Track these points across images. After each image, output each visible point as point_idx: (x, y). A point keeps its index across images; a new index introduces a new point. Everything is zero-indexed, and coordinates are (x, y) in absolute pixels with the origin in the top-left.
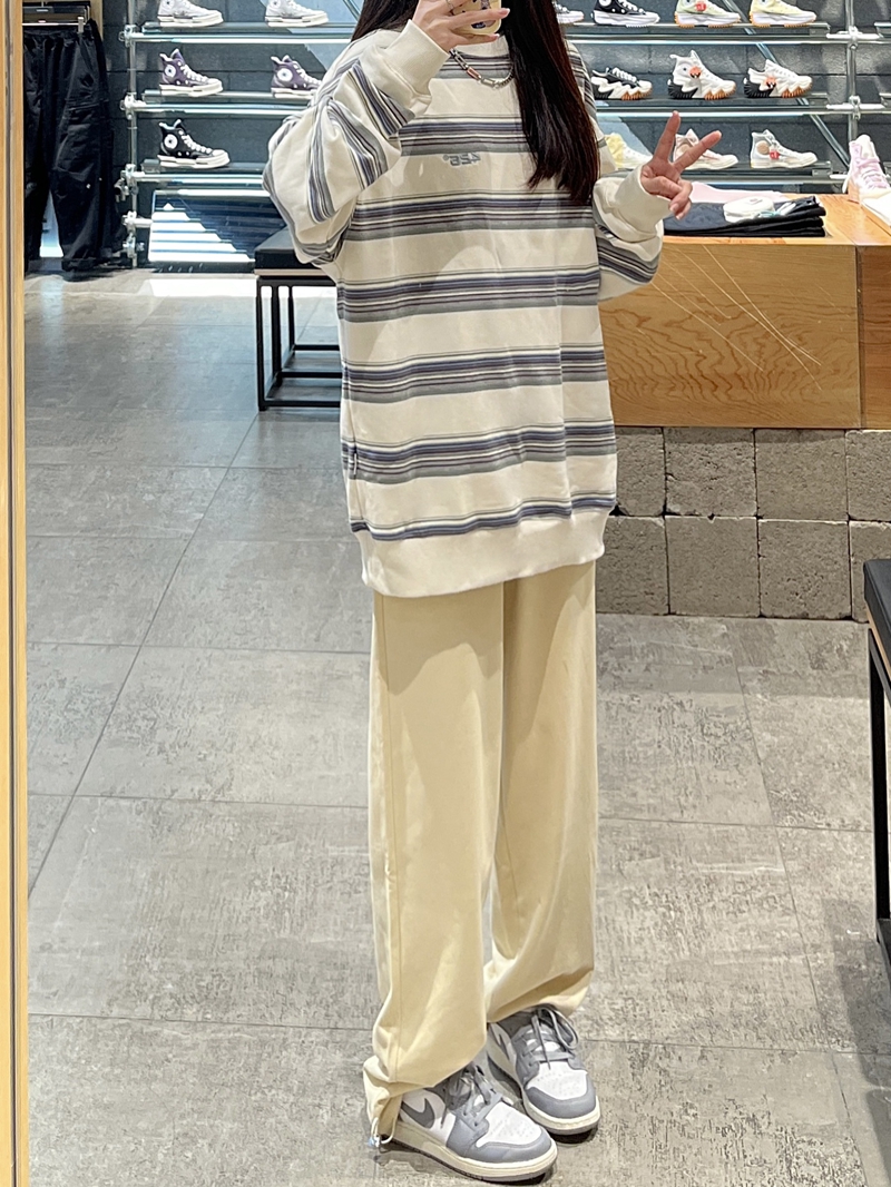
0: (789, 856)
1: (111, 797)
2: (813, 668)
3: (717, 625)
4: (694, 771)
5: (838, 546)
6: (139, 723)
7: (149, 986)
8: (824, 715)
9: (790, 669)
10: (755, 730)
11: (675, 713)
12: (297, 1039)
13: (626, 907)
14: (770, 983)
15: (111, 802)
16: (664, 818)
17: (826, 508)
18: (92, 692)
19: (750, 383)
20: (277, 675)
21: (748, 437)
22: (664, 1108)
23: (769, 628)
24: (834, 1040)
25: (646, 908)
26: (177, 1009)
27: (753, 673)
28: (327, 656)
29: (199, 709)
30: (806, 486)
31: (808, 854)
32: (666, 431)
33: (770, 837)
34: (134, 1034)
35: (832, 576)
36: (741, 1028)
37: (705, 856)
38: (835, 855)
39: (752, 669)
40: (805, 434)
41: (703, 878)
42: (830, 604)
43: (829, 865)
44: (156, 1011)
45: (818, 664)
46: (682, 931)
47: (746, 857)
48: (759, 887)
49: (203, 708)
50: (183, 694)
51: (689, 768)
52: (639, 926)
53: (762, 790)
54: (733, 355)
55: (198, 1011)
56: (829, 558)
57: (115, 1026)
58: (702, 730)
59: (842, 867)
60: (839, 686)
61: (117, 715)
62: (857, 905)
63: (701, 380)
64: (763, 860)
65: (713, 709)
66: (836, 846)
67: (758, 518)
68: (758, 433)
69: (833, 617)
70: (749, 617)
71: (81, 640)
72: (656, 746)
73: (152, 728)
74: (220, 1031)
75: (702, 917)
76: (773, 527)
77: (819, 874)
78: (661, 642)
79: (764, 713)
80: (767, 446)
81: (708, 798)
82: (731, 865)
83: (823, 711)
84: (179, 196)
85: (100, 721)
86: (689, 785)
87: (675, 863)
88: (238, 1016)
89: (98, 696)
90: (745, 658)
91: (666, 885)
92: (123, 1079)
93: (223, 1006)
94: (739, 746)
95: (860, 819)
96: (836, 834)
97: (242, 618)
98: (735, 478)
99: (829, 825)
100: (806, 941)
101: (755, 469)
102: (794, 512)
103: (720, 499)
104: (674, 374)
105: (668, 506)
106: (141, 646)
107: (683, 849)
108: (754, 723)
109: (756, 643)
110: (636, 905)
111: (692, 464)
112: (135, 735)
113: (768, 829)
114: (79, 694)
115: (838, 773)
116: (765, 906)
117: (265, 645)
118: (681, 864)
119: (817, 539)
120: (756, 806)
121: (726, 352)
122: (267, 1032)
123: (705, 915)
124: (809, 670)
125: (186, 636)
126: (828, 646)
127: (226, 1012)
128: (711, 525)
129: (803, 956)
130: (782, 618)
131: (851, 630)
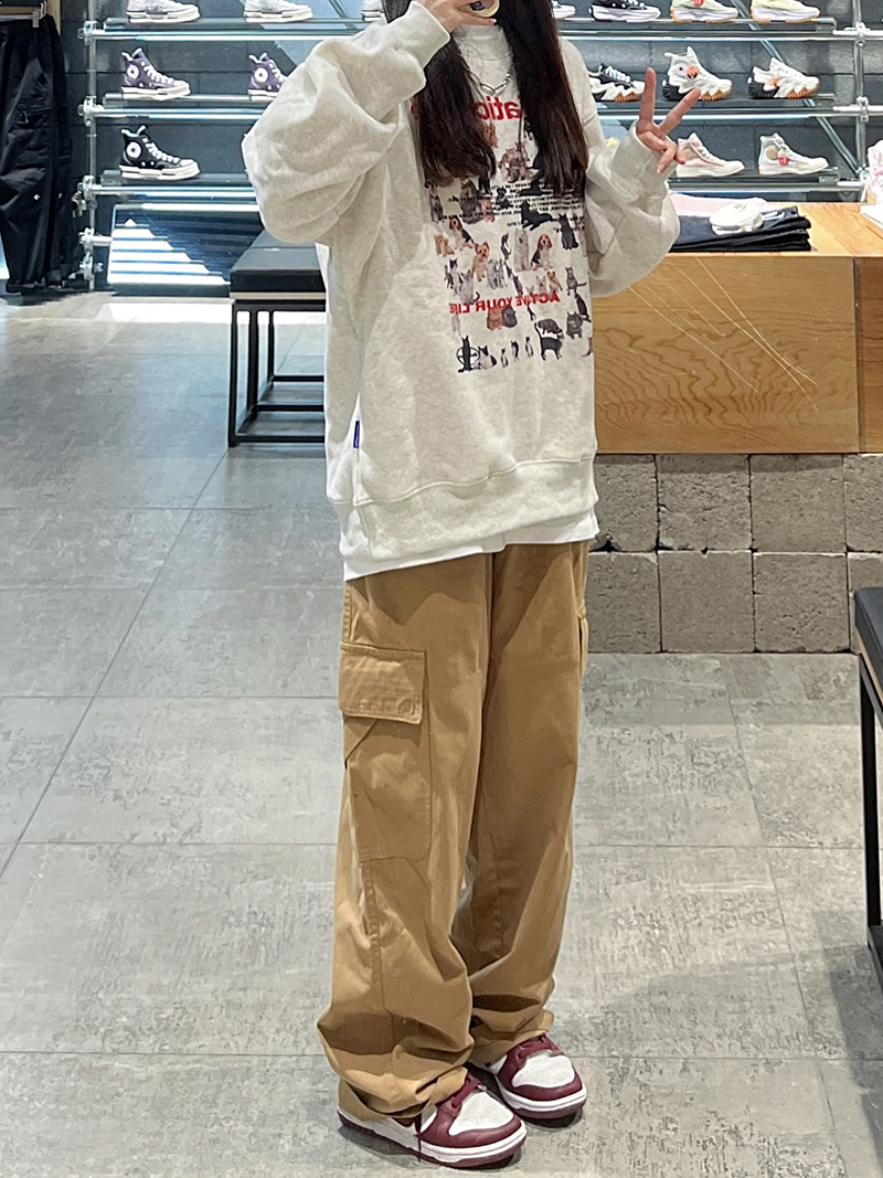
0: (779, 874)
1: (59, 843)
2: (809, 698)
3: (711, 661)
4: (682, 798)
5: (835, 580)
6: (91, 771)
7: (100, 1020)
8: (819, 742)
9: (784, 700)
10: (747, 758)
11: (664, 745)
12: (262, 1069)
13: (611, 928)
14: (757, 992)
15: (61, 848)
16: (651, 843)
17: (823, 538)
18: (40, 743)
19: (745, 406)
20: (244, 721)
21: (742, 464)
22: (643, 1123)
23: (764, 663)
24: (821, 1046)
25: (630, 928)
26: (130, 1041)
27: (746, 705)
28: (296, 702)
29: (160, 756)
30: (802, 515)
31: (798, 871)
32: (658, 458)
33: (760, 857)
34: (83, 1069)
35: (829, 612)
36: (726, 1038)
37: (692, 877)
38: (827, 871)
39: (745, 701)
40: (802, 460)
41: (690, 898)
42: (827, 638)
43: (820, 880)
44: (107, 1044)
45: (815, 694)
46: (666, 948)
47: (735, 876)
48: (748, 904)
49: (163, 755)
50: (140, 741)
51: (678, 796)
52: (623, 945)
53: (753, 814)
54: (727, 375)
55: (156, 1042)
56: (826, 594)
57: (61, 1061)
58: (692, 760)
59: (834, 882)
60: (836, 714)
61: (68, 765)
62: (848, 917)
63: (694, 403)
64: (752, 879)
65: (704, 740)
66: (828, 863)
67: (754, 551)
68: (754, 460)
69: (831, 650)
70: (743, 652)
71: (28, 693)
72: (645, 776)
73: (106, 776)
74: (178, 1063)
75: (688, 935)
76: (769, 560)
77: (810, 889)
78: (652, 679)
79: (757, 741)
80: (762, 474)
81: (697, 822)
82: (719, 884)
83: (818, 738)
84: (141, 210)
85: (47, 771)
86: (678, 811)
87: (660, 884)
88: (200, 1046)
89: (46, 747)
90: (738, 691)
91: (651, 905)
92: (70, 1116)
93: (183, 1037)
94: (730, 773)
95: (853, 837)
96: (828, 852)
97: (204, 667)
98: (730, 509)
99: (821, 843)
100: (794, 951)
101: (750, 497)
102: (790, 544)
103: (714, 530)
104: (666, 397)
105: (661, 540)
106: (93, 697)
107: (670, 871)
108: (745, 751)
109: (750, 677)
110: (621, 926)
111: (685, 494)
112: (88, 783)
113: (759, 849)
114: (25, 746)
115: (832, 796)
116: (754, 921)
117: (229, 692)
118: (667, 885)
119: (814, 573)
120: (745, 828)
121: (720, 373)
122: (230, 1062)
123: (690, 932)
124: (805, 700)
125: (144, 687)
126: (825, 677)
127: (186, 1042)
128: (703, 560)
129: (792, 965)
130: (778, 652)
131: (849, 662)
